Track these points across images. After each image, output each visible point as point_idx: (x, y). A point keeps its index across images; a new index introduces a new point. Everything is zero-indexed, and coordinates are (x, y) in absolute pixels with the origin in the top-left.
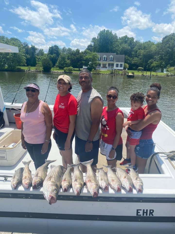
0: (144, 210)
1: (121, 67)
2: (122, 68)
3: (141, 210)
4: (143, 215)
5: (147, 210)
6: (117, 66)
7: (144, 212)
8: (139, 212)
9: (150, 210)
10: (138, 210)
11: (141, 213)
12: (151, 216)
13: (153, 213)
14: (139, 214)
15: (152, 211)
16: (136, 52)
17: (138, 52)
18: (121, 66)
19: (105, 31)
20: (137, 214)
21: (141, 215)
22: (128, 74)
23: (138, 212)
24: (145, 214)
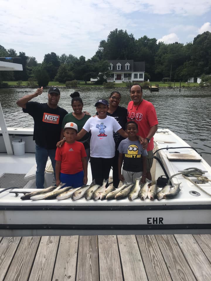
0: (154, 218)
1: (140, 78)
2: (143, 79)
3: (151, 218)
4: (154, 223)
5: (157, 218)
6: (136, 76)
7: (154, 221)
8: (150, 221)
9: (160, 218)
10: (148, 219)
11: (151, 221)
12: (161, 224)
13: (162, 221)
14: (149, 222)
15: (161, 219)
16: (160, 57)
17: (162, 58)
18: (141, 76)
19: (118, 32)
20: (148, 223)
21: (151, 223)
22: (151, 87)
23: (148, 221)
24: (155, 222)
